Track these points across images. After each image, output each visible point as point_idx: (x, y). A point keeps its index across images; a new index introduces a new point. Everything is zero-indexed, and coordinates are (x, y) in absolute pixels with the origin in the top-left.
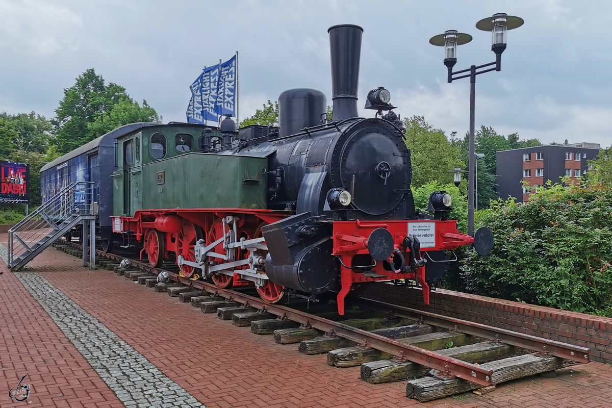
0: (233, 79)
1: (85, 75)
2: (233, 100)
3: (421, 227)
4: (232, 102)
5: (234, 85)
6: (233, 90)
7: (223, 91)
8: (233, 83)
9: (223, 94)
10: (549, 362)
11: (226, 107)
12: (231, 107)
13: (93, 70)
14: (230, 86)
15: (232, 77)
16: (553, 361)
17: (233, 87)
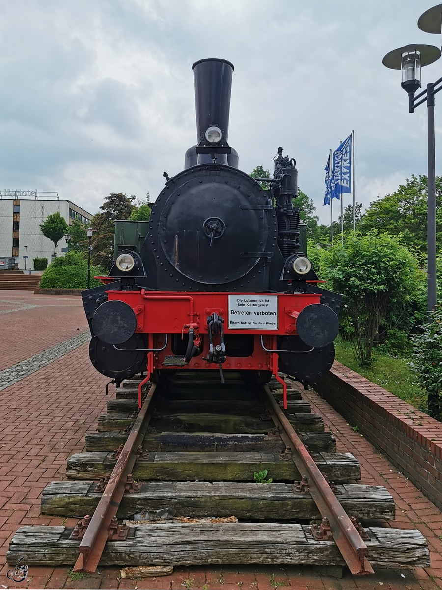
0: (348, 157)
1: (255, 171)
2: (350, 177)
3: (252, 301)
4: (348, 179)
5: (350, 163)
6: (349, 168)
7: (340, 169)
8: (348, 161)
9: (340, 172)
10: (317, 549)
11: (342, 184)
12: (347, 184)
13: (262, 167)
14: (346, 164)
15: (347, 156)
16: (326, 549)
17: (349, 165)
